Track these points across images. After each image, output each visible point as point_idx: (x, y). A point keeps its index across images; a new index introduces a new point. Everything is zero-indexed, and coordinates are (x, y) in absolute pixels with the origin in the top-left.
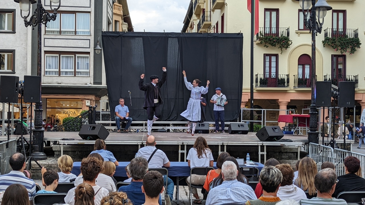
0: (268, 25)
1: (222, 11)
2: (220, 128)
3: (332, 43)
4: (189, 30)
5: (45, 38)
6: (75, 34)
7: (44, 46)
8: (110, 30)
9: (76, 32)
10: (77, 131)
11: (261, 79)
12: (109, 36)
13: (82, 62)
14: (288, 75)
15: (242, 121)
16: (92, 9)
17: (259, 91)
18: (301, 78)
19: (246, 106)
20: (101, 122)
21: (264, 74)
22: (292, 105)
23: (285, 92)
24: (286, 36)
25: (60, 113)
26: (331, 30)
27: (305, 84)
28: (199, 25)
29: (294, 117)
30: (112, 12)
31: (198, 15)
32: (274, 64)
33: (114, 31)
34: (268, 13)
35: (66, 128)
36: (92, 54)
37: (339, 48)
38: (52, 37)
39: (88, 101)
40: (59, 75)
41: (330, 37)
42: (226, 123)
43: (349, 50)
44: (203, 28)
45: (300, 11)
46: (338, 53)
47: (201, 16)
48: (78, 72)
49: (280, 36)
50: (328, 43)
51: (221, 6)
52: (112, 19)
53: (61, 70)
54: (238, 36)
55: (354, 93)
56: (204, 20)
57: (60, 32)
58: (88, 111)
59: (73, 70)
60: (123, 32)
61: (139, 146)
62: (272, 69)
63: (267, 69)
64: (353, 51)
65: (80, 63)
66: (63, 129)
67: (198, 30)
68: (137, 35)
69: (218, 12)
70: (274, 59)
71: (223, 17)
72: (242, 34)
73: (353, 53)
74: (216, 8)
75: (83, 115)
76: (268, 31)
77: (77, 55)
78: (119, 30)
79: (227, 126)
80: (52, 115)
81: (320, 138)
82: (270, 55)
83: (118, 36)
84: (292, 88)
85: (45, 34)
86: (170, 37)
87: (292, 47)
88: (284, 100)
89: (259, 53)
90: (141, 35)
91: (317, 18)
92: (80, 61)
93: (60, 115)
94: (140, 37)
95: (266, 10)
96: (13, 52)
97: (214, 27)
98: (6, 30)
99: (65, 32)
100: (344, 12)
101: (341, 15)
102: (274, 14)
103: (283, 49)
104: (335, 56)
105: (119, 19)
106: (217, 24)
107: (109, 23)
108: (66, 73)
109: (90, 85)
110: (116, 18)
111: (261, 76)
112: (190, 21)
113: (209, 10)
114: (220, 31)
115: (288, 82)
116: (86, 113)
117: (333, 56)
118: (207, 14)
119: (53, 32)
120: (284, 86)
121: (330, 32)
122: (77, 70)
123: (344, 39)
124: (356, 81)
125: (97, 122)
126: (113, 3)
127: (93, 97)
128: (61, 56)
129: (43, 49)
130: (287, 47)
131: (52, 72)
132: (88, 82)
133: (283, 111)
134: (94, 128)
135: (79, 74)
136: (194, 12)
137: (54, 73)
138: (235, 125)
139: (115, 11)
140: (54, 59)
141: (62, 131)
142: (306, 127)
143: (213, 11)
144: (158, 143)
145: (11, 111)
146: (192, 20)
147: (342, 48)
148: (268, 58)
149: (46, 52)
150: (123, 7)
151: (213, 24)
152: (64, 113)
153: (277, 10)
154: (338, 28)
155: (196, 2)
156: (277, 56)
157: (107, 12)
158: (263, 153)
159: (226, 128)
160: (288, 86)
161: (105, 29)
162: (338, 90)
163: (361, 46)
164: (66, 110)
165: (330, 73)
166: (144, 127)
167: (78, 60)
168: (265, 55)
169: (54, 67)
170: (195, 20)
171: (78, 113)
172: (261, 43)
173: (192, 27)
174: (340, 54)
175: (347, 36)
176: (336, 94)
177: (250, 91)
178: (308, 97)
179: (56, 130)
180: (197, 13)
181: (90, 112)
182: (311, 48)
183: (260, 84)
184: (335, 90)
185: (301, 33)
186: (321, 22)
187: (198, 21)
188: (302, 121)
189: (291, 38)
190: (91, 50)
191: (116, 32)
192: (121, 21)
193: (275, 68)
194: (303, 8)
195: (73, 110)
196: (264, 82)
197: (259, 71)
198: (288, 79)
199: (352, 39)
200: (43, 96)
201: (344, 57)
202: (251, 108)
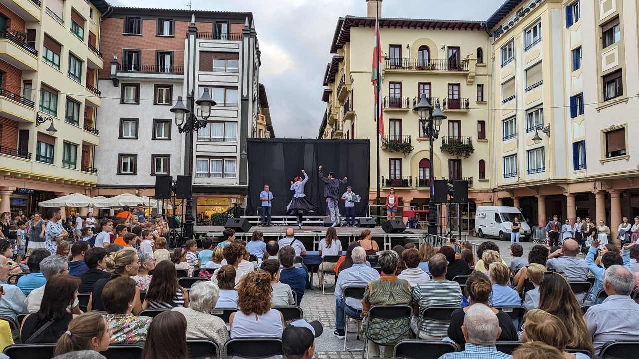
0: (392, 133)
1: (352, 121)
2: (351, 223)
3: (449, 148)
4: (324, 137)
5: (196, 144)
6: (224, 140)
7: (196, 151)
8: (255, 137)
9: (224, 139)
10: (223, 225)
11: (387, 180)
12: (254, 142)
13: (228, 165)
14: (411, 177)
15: (370, 216)
16: (239, 119)
17: (385, 191)
18: (422, 179)
19: (374, 203)
20: (245, 217)
21: (390, 176)
22: (414, 203)
23: (408, 191)
24: (409, 142)
25: (209, 210)
26: (447, 137)
27: (426, 184)
28: (332, 133)
29: (416, 212)
30: (256, 121)
31: (332, 125)
32: (398, 167)
33: (258, 137)
34: (392, 123)
35: (213, 223)
36: (238, 158)
37: (455, 153)
38: (203, 143)
39: (233, 199)
40: (209, 177)
41: (447, 143)
42: (356, 218)
43: (464, 154)
44: (336, 136)
45: (420, 121)
46: (455, 157)
47: (334, 126)
48: (226, 174)
49: (403, 142)
50: (445, 148)
51: (352, 117)
52: (256, 128)
53: (211, 172)
54: (366, 142)
55: (467, 192)
56: (336, 129)
57: (210, 139)
58: (234, 208)
59: (221, 172)
60: (266, 138)
61: (278, 238)
62: (397, 171)
63: (392, 171)
64: (467, 155)
65: (227, 165)
66: (211, 223)
67: (332, 137)
68: (277, 141)
69: (349, 121)
70: (398, 162)
71: (353, 126)
72: (369, 140)
73: (468, 157)
74: (347, 118)
75: (229, 211)
76: (392, 138)
77: (225, 159)
78: (263, 136)
79: (357, 220)
80: (202, 213)
81: (439, 231)
82: (395, 159)
83: (261, 142)
84: (415, 188)
85: (197, 141)
86: (307, 143)
87: (414, 152)
88: (408, 198)
89: (385, 157)
90: (281, 141)
91: (434, 126)
92: (228, 164)
93: (209, 212)
94: (281, 142)
95: (391, 120)
96: (168, 156)
97: (346, 135)
98: (163, 137)
99: (214, 139)
100: (459, 122)
101: (456, 125)
102: (398, 124)
103: (406, 154)
104: (452, 160)
105: (263, 128)
106: (348, 132)
107: (253, 131)
108: (215, 174)
109: (236, 185)
110: (259, 127)
111: (387, 177)
112: (324, 130)
113: (341, 120)
114: (350, 138)
115: (411, 183)
116: (231, 210)
117: (450, 160)
118: (340, 123)
119: (204, 139)
120: (408, 186)
121: (446, 139)
122: (225, 172)
123: (459, 145)
124: (471, 182)
125: (241, 217)
126: (257, 114)
127: (239, 196)
128: (211, 160)
129: (195, 154)
130: (410, 152)
131: (203, 173)
132: (234, 182)
133: (407, 208)
134: (238, 221)
135: (227, 175)
136: (328, 122)
137: (204, 175)
138: (363, 220)
139: (258, 121)
140: (204, 162)
141: (210, 225)
142: (427, 222)
143: (345, 121)
144: (296, 234)
145: (165, 208)
146: (326, 129)
147: (457, 153)
148: (392, 162)
149: (197, 156)
150: (266, 118)
151: (345, 132)
152: (212, 210)
153: (400, 120)
154: (454, 136)
155: (330, 113)
156: (400, 160)
157: (252, 121)
158: (388, 244)
159: (356, 223)
160: (411, 186)
161: (250, 135)
162: (454, 188)
163: (474, 151)
164: (214, 208)
165: (447, 175)
166: (283, 222)
167: (226, 164)
168: (390, 159)
169: (204, 169)
170: (329, 129)
171: (224, 210)
172: (387, 148)
173: (326, 135)
174: (456, 158)
175: (462, 143)
176: (452, 192)
177: (377, 190)
178: (428, 196)
179: (205, 225)
180: (331, 123)
181: (235, 208)
182: (429, 152)
183: (387, 184)
184: (451, 188)
185: (422, 140)
186: (438, 129)
187: (332, 129)
188: (423, 216)
189: (412, 144)
190: (238, 155)
191: (260, 138)
192: (264, 130)
193: (399, 171)
194: (422, 118)
195: (221, 208)
196: (390, 183)
197: (385, 173)
198: (411, 180)
199: (467, 145)
200: (193, 196)
201: (459, 161)
202: (378, 205)
